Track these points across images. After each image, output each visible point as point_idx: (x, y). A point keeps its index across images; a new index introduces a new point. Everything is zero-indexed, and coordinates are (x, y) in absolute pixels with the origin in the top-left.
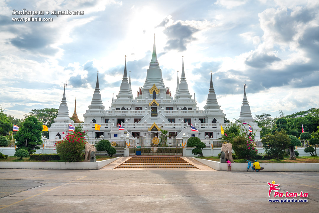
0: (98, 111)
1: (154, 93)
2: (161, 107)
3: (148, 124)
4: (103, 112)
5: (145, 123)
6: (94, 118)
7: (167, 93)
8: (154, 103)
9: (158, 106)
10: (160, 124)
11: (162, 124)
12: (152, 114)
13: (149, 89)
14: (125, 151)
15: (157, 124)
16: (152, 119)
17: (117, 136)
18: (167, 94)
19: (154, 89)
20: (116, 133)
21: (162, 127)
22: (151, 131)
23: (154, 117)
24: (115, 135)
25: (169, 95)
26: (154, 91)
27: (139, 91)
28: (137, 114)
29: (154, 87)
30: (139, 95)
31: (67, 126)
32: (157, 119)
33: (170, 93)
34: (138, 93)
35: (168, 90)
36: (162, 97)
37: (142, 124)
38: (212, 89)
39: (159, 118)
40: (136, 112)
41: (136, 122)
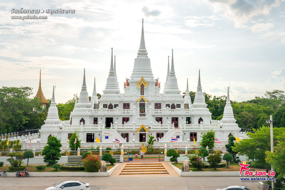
0: (86, 111)
1: (142, 86)
2: (149, 103)
3: (137, 125)
4: (91, 111)
5: (134, 124)
6: (82, 117)
7: (156, 84)
8: (142, 100)
9: (146, 103)
10: (148, 125)
11: (149, 125)
12: (140, 114)
13: (137, 81)
14: (120, 158)
15: (145, 125)
16: (140, 119)
17: (108, 138)
18: (155, 86)
19: (142, 82)
20: (107, 135)
21: (150, 128)
22: (139, 132)
23: (143, 117)
24: (106, 137)
25: (158, 87)
26: (142, 84)
27: (125, 82)
28: (126, 113)
29: (142, 80)
30: (126, 87)
31: (58, 128)
32: (145, 119)
33: (159, 84)
34: (125, 84)
35: (157, 81)
36: (150, 93)
37: (131, 125)
38: (200, 88)
39: (147, 119)
40: (124, 111)
41: (125, 122)
